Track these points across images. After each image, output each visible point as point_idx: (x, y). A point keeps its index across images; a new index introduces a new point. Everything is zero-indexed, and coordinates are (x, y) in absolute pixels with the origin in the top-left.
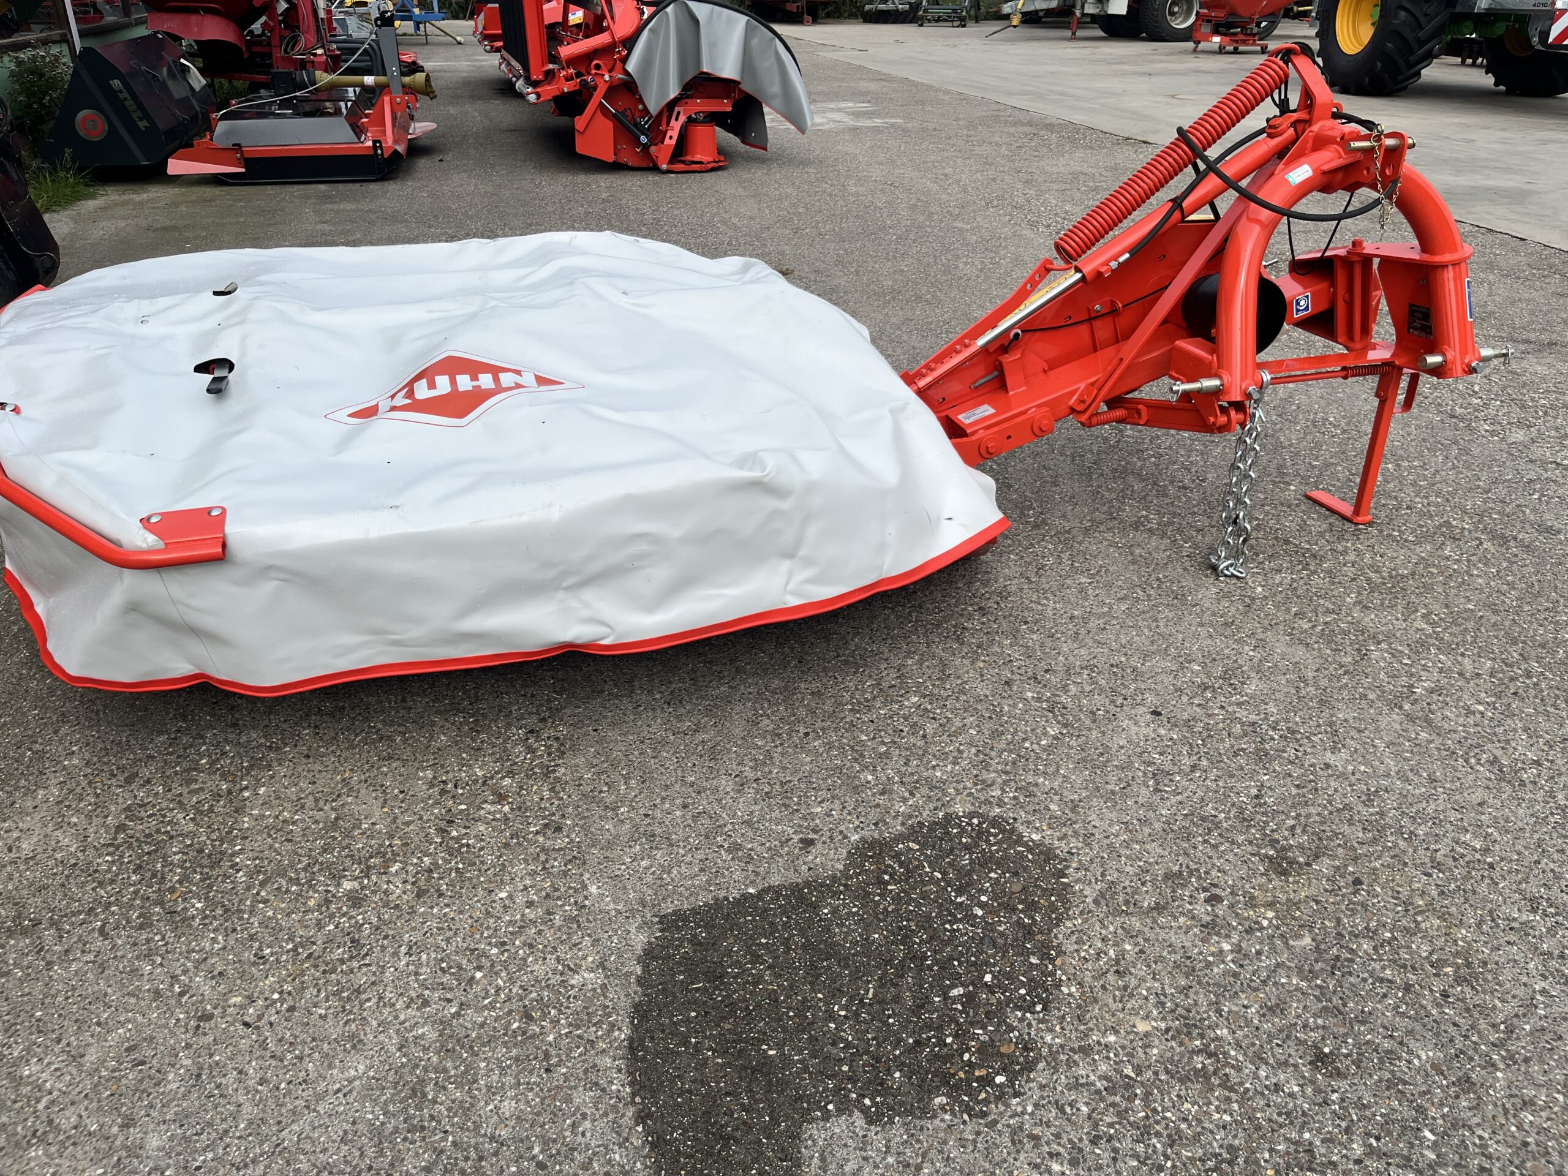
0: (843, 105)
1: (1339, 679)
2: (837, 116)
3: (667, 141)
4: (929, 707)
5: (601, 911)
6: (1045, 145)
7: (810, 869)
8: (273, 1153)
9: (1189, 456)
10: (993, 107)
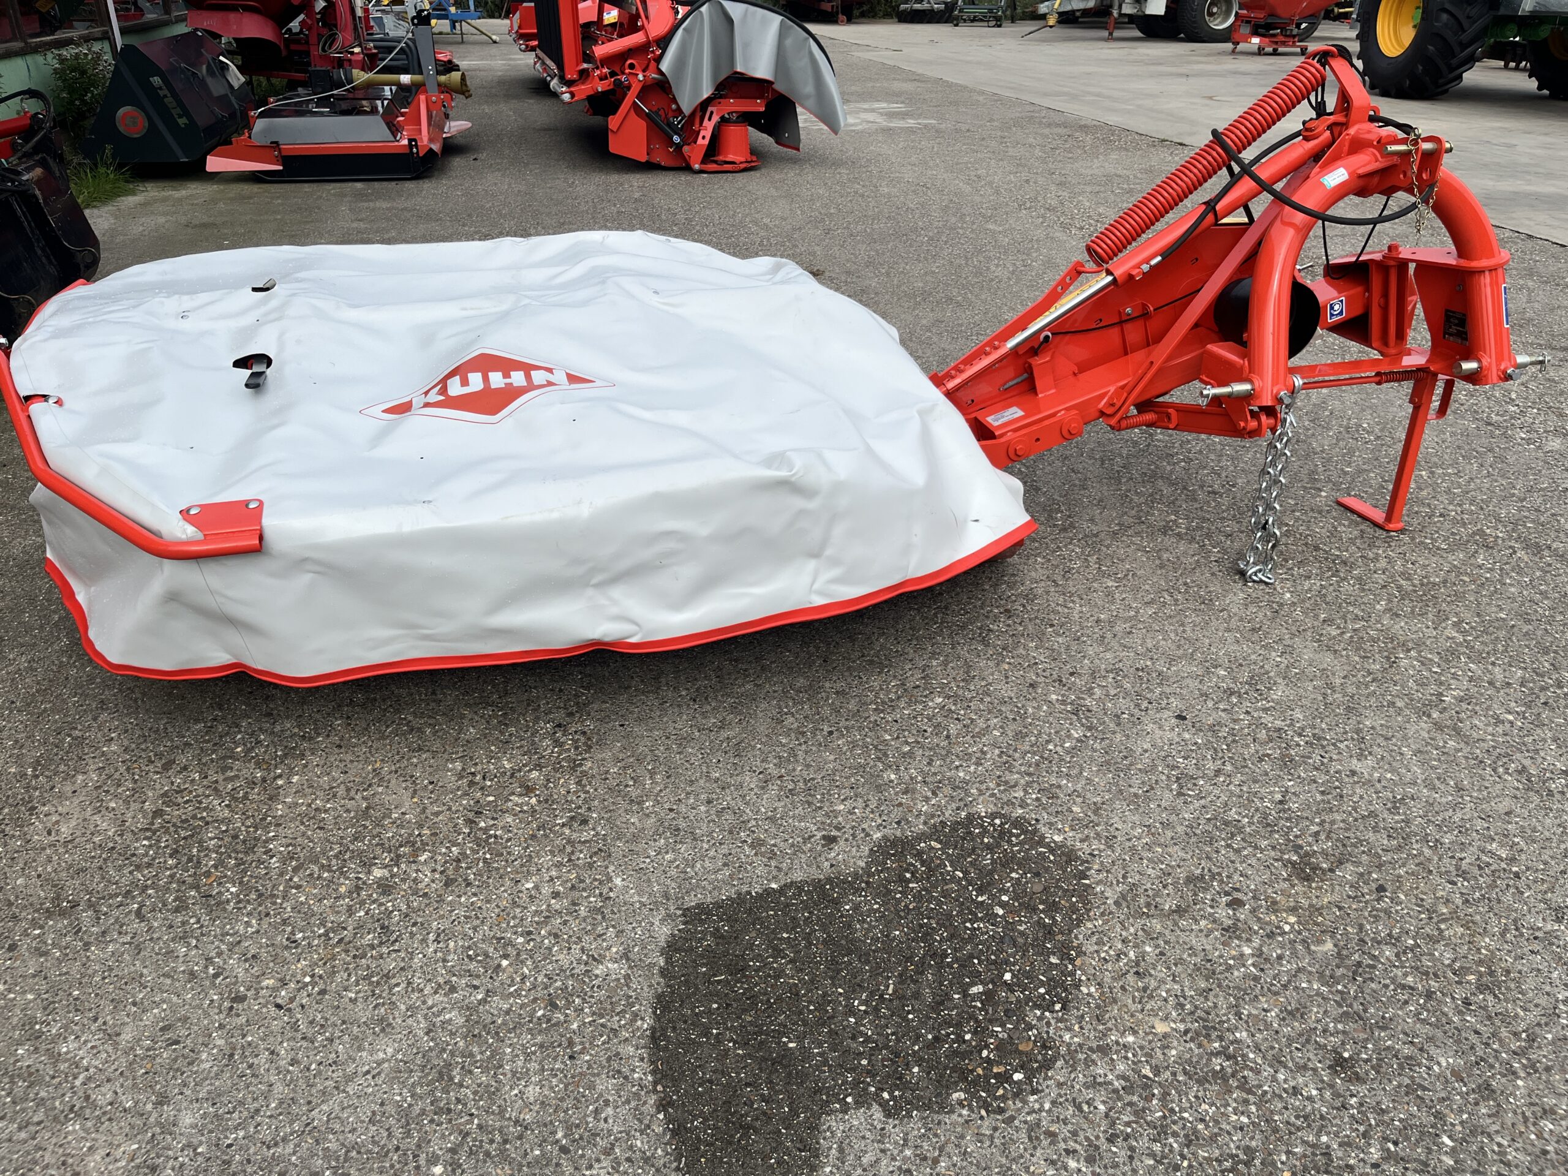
0: (876, 105)
1: (1367, 686)
2: (870, 117)
3: (700, 141)
4: (953, 708)
5: (625, 903)
6: (1079, 147)
7: (832, 866)
8: (303, 1132)
9: (1219, 461)
10: (1028, 108)
